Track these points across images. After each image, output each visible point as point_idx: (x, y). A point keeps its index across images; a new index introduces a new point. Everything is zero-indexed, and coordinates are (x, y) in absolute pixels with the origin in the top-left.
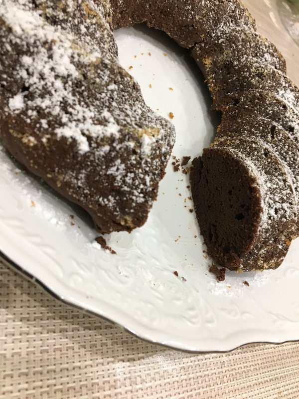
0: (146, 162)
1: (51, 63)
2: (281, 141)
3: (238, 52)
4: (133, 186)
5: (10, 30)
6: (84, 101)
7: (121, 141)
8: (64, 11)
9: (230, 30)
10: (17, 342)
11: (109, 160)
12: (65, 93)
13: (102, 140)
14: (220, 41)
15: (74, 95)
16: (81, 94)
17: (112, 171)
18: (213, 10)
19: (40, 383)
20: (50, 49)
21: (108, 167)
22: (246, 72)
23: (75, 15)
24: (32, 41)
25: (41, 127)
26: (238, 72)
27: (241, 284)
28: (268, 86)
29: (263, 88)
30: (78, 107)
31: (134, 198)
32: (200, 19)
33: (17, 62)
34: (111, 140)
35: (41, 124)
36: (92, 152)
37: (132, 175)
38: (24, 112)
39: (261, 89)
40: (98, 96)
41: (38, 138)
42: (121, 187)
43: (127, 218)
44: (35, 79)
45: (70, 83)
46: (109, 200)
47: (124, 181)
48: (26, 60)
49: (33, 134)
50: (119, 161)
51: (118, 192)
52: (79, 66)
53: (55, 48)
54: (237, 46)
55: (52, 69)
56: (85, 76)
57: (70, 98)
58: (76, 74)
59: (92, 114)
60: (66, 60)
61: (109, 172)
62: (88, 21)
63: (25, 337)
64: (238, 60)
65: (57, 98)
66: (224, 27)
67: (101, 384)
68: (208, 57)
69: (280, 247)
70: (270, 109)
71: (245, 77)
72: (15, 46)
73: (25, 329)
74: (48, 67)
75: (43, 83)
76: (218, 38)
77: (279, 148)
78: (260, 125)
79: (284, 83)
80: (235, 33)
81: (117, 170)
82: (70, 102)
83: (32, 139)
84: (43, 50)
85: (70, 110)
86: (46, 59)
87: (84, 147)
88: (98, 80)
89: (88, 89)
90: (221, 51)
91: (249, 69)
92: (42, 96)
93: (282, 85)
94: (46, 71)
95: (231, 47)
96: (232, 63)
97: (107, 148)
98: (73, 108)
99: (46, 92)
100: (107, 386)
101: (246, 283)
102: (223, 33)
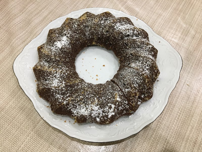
0: (122, 101)
1: (95, 111)
2: (130, 45)
3: (97, 34)
4: (125, 106)
5: (86, 116)
6: (104, 107)
7: (116, 106)
8: (82, 99)
9: (89, 32)
10: (138, 140)
11: (118, 110)
12: (101, 110)
13: (114, 110)
14: (91, 37)
15: (102, 109)
16: (102, 107)
17: (120, 109)
18: (81, 35)
19: (147, 140)
20: (93, 110)
21: (119, 110)
22: (104, 36)
23: (84, 97)
24: (90, 113)
25: (106, 119)
26: (102, 38)
27: (157, 82)
28: (112, 31)
29: (112, 34)
30: (105, 109)
31: (127, 108)
32: (82, 40)
33: (92, 117)
34: (115, 108)
35: (105, 119)
36: (115, 113)
37: (123, 105)
38: (100, 119)
39: (111, 34)
40: (104, 103)
41: (108, 121)
42: (123, 109)
43: (130, 111)
44: (96, 115)
45: (100, 108)
46: (124, 112)
47: (123, 108)
48: (92, 115)
49: (107, 121)
50: (119, 107)
51: (124, 110)
52: (97, 105)
53: (93, 109)
54: (95, 33)
55: (96, 111)
56: (100, 104)
57: (102, 110)
58: (98, 107)
59: (108, 108)
60: (96, 107)
61: (120, 110)
62: (86, 94)
63: (138, 138)
64: (99, 35)
65: (101, 112)
66: (87, 33)
67: (155, 129)
68: (93, 43)
69: (156, 71)
70: (119, 38)
71: (105, 37)
72: (89, 116)
73: (136, 137)
74: (95, 112)
75: (97, 114)
76: (89, 37)
77: (132, 47)
78: (122, 47)
79: (114, 25)
80: (91, 31)
81: (120, 108)
82: (103, 110)
83: (107, 122)
84: (92, 111)
85: (105, 111)
86: (94, 111)
87: (114, 114)
88: (101, 102)
89: (102, 105)
90: (94, 38)
91: (104, 35)
92: (99, 115)
93: (114, 26)
94: (96, 112)
95: (94, 35)
96: (99, 37)
97: (116, 109)
98: (105, 110)
99: (99, 114)
100: (156, 128)
101: (158, 81)
102: (89, 35)
